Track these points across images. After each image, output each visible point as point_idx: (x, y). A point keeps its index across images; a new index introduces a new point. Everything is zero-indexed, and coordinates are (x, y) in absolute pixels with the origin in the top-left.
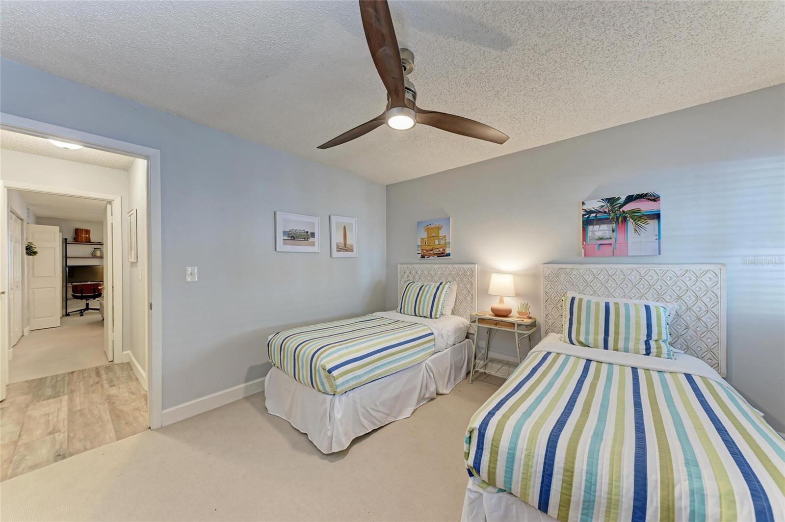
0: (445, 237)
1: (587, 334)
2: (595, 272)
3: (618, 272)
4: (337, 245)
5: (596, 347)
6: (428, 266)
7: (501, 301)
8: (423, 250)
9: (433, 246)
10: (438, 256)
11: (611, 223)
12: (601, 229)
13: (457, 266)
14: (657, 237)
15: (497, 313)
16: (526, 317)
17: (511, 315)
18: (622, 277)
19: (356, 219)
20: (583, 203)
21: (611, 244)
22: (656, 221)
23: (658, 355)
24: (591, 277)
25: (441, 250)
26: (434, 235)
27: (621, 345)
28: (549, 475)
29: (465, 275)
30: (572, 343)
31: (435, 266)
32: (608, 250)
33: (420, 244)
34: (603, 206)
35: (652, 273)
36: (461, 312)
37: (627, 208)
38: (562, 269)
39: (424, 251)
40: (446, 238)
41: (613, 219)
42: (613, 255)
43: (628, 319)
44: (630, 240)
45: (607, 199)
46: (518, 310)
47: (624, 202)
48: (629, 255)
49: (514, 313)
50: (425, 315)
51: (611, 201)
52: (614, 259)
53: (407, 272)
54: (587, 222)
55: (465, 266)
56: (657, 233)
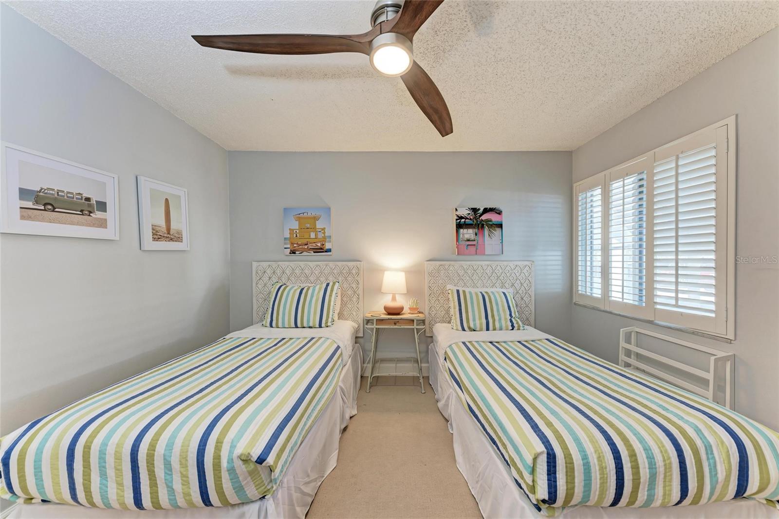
0: (323, 229)
1: (474, 320)
2: (465, 267)
3: (479, 268)
4: (153, 229)
5: (481, 330)
6: (302, 264)
7: (394, 299)
8: (292, 244)
9: (307, 240)
10: (314, 252)
11: (474, 228)
12: (468, 232)
13: (340, 264)
14: (501, 241)
15: (391, 311)
16: (416, 312)
17: (403, 312)
18: (482, 271)
19: (186, 190)
20: (456, 210)
21: (475, 245)
22: (500, 229)
23: (519, 329)
24: (463, 271)
25: (319, 245)
26: (308, 226)
27: (497, 325)
28: (620, 469)
29: (350, 273)
30: (464, 330)
31: (309, 263)
32: (473, 249)
33: (288, 236)
34: (469, 214)
35: (499, 267)
36: (346, 316)
37: (484, 217)
38: (441, 265)
39: (295, 245)
40: (326, 231)
41: (476, 225)
42: (476, 254)
43: (497, 304)
44: (486, 243)
45: (472, 209)
46: (409, 307)
47: (483, 212)
48: (486, 254)
49: (406, 310)
50: (311, 325)
51: (475, 210)
52: (476, 257)
53: (269, 272)
54: (459, 226)
55: (351, 264)
56: (501, 238)
